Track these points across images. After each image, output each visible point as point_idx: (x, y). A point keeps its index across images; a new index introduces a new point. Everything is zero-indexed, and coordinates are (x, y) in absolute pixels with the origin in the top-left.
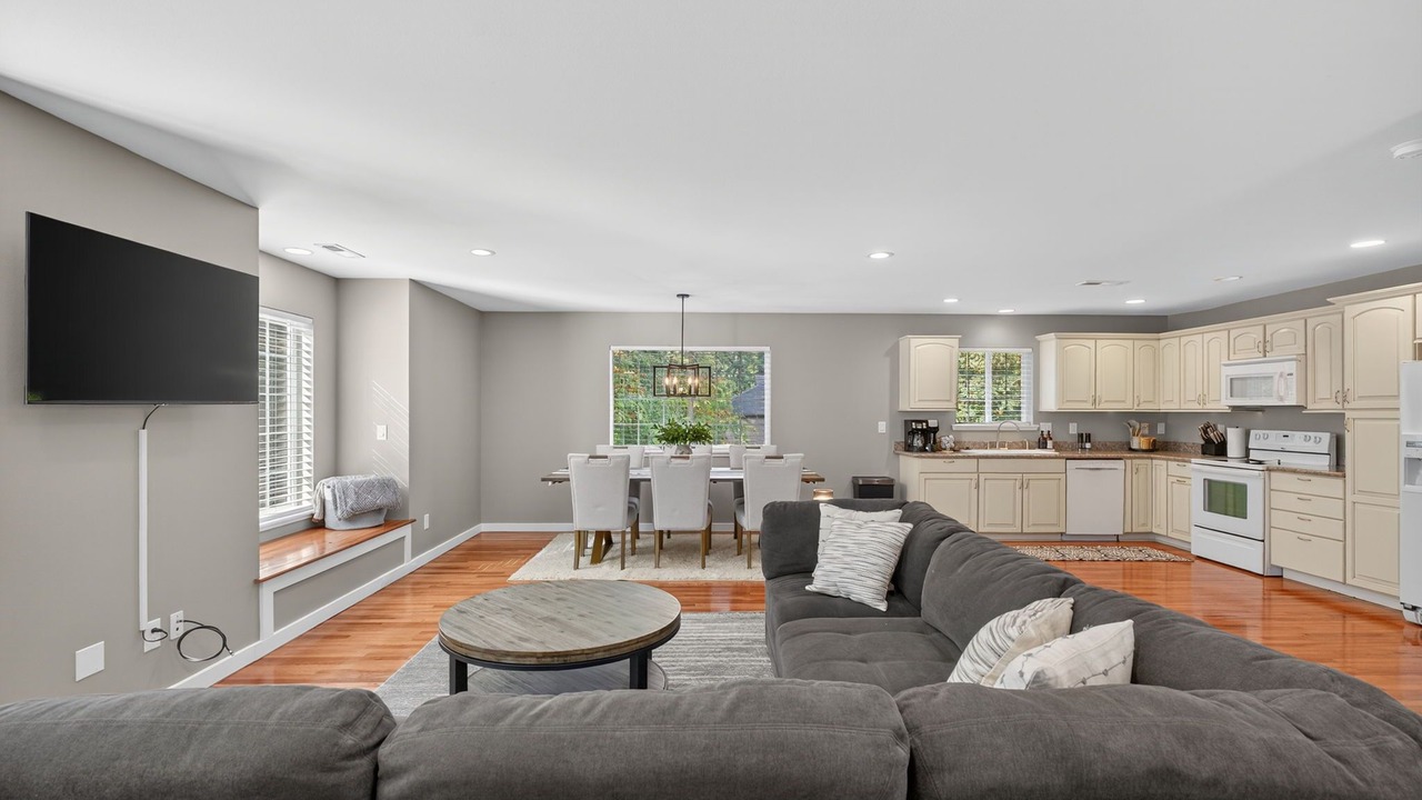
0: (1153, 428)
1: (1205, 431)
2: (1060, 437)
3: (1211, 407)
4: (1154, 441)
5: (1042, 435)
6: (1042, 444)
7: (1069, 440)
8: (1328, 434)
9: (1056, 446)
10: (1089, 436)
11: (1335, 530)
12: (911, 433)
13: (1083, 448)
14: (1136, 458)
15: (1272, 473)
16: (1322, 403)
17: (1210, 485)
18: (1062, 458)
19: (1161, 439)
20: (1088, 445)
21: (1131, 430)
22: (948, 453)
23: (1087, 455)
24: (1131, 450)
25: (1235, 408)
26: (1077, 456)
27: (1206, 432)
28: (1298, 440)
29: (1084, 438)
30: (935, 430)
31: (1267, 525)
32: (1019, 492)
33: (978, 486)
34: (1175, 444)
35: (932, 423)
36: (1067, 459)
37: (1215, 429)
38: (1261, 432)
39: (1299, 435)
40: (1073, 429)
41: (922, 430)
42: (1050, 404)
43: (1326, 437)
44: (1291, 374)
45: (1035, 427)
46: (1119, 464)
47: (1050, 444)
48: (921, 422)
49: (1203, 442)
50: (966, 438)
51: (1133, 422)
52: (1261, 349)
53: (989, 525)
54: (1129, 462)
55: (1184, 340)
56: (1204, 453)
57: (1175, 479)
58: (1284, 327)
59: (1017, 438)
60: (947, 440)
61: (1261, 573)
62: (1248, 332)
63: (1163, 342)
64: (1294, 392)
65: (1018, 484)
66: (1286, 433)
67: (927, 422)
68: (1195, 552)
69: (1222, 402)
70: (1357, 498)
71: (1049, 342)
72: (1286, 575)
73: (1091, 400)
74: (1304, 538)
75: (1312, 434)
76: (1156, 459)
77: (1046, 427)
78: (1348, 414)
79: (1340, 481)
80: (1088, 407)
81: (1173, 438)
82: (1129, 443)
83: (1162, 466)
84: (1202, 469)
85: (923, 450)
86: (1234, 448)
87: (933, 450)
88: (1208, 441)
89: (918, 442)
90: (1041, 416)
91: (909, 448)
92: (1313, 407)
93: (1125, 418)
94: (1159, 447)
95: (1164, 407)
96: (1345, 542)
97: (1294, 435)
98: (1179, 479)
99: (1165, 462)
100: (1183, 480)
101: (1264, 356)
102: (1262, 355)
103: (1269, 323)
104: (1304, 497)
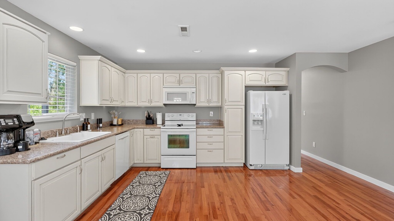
1: (148, 114)
5: (85, 121)
8: (195, 114)
10: (101, 120)
15: (197, 129)
16: (202, 103)
20: (101, 125)
24: (113, 125)
25: (166, 105)
29: (99, 121)
36: (116, 135)
38: (170, 114)
44: (193, 93)
45: (79, 116)
47: (89, 126)
51: (114, 112)
52: (179, 83)
54: (130, 131)
56: (147, 124)
57: (148, 137)
58: (187, 76)
62: (172, 75)
63: (127, 75)
64: (195, 99)
65: (100, 158)
66: (180, 114)
69: (162, 102)
70: (228, 134)
73: (110, 99)
74: (210, 150)
75: (191, 114)
76: (137, 128)
77: (83, 116)
78: (226, 107)
79: (222, 129)
80: (109, 103)
83: (141, 132)
86: (159, 121)
95: (128, 104)
96: (224, 149)
97: (184, 115)
98: (151, 136)
99: (143, 129)
100: (154, 136)
101: (180, 85)
102: (178, 85)
103: (181, 73)
104: (210, 136)
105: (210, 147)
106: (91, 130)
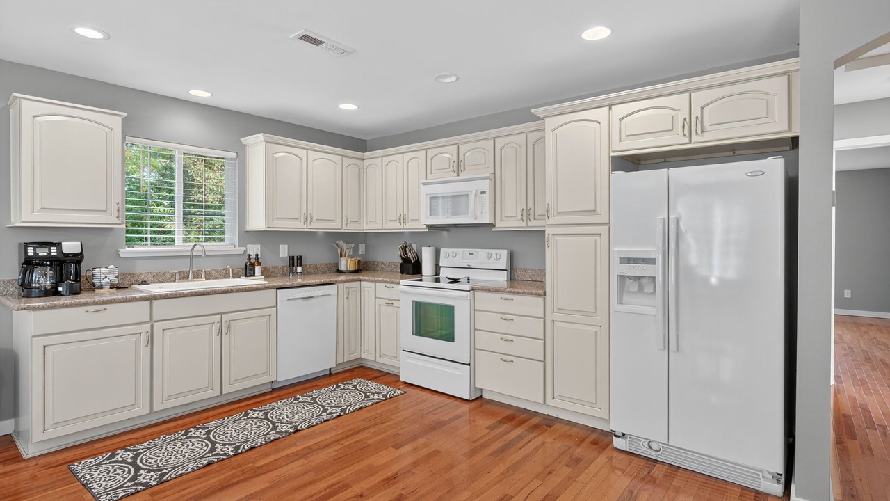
0: (356, 249)
1: (404, 248)
2: (269, 261)
3: (411, 226)
4: (359, 261)
5: (249, 259)
6: (249, 271)
7: (280, 264)
8: (506, 251)
9: (266, 273)
10: (300, 258)
11: (535, 349)
12: (29, 264)
13: (295, 273)
14: (347, 281)
15: (477, 293)
16: (509, 221)
17: (418, 307)
18: (272, 288)
19: (362, 260)
20: (299, 269)
21: (339, 251)
22: (107, 294)
23: (299, 281)
24: (339, 272)
25: (432, 227)
26: (288, 284)
27: (405, 252)
28: (481, 257)
29: (295, 261)
30: (78, 258)
31: (474, 349)
32: (216, 339)
33: (151, 341)
34: (374, 263)
35: (70, 247)
36: (278, 289)
37: (411, 249)
38: (450, 251)
39: (482, 253)
40: (284, 251)
41: (49, 258)
42: (257, 222)
43: (504, 254)
44: (483, 193)
45: (241, 250)
46: (331, 290)
47: (258, 269)
48: (47, 245)
49: (401, 262)
50: (141, 268)
51: (341, 243)
52: (455, 169)
53: (172, 397)
54: (341, 285)
55: (386, 160)
56: (402, 272)
57: (382, 302)
58: (475, 147)
59: (218, 264)
60: (105, 274)
61: (468, 399)
62: (444, 152)
63: (366, 163)
64: (487, 211)
65: (215, 328)
66: (471, 250)
67: (59, 245)
68: (402, 379)
69: (420, 221)
70: (556, 316)
71: (257, 144)
72: (485, 396)
73: (303, 217)
74: (507, 359)
75: (493, 252)
76: (364, 280)
77: (254, 250)
78: (549, 231)
79: (541, 300)
80: (299, 226)
81: (371, 258)
82: (337, 265)
83: (370, 289)
84: (408, 291)
85: (53, 292)
86: (427, 267)
87: (74, 292)
88: (406, 261)
89: (42, 279)
90: (249, 236)
91: (26, 289)
92: (501, 225)
93: (334, 237)
94: (362, 268)
95: (368, 227)
96: (544, 361)
97: (478, 253)
98: (387, 301)
99: (373, 284)
100: (391, 302)
101: (458, 175)
102: (455, 174)
103: (462, 143)
104: (506, 318)
105: (505, 348)
106: (263, 277)
